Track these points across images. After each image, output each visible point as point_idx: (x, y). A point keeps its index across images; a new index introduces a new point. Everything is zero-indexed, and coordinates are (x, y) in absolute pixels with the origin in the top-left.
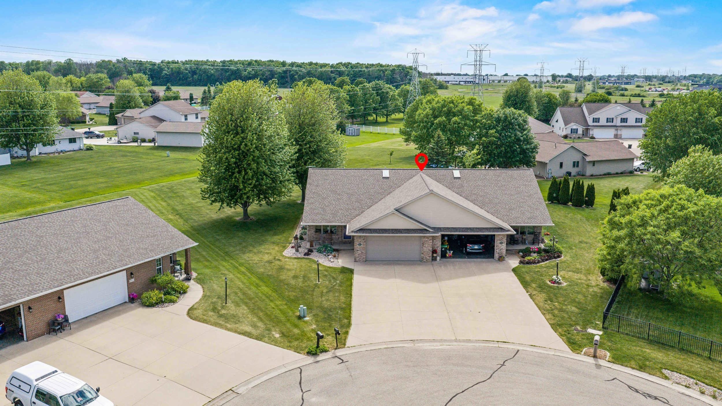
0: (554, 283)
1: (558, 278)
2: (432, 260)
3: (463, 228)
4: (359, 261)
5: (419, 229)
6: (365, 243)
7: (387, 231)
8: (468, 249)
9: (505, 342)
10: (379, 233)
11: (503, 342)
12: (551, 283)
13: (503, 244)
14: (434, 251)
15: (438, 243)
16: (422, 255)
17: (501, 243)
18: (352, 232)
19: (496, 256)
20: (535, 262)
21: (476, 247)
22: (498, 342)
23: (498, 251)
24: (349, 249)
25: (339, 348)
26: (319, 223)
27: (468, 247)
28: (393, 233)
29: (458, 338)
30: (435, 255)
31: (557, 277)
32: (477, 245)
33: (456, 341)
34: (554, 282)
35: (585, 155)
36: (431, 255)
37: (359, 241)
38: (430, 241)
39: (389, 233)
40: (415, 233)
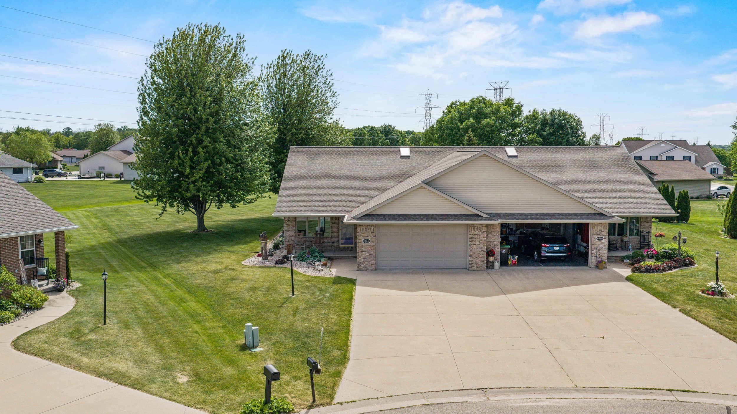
0: (713, 295)
1: (720, 286)
2: (487, 268)
3: (537, 214)
4: (366, 269)
5: (464, 215)
6: (374, 239)
7: (411, 217)
8: (543, 252)
9: (688, 391)
10: (398, 220)
11: (684, 391)
12: (708, 294)
13: (603, 241)
14: (490, 253)
15: (496, 239)
16: (470, 258)
17: (600, 239)
18: (354, 218)
19: (592, 260)
20: (659, 269)
21: (557, 248)
22: (670, 390)
23: (594, 252)
24: (349, 258)
25: (317, 406)
26: (301, 213)
27: (543, 248)
28: (421, 220)
29: (580, 385)
30: (491, 259)
31: (717, 284)
32: (557, 244)
33: (577, 390)
34: (713, 293)
35: (652, 174)
36: (484, 258)
37: (366, 234)
38: (482, 235)
39: (415, 220)
40: (459, 220)
